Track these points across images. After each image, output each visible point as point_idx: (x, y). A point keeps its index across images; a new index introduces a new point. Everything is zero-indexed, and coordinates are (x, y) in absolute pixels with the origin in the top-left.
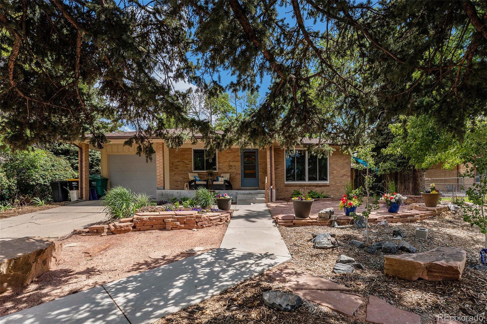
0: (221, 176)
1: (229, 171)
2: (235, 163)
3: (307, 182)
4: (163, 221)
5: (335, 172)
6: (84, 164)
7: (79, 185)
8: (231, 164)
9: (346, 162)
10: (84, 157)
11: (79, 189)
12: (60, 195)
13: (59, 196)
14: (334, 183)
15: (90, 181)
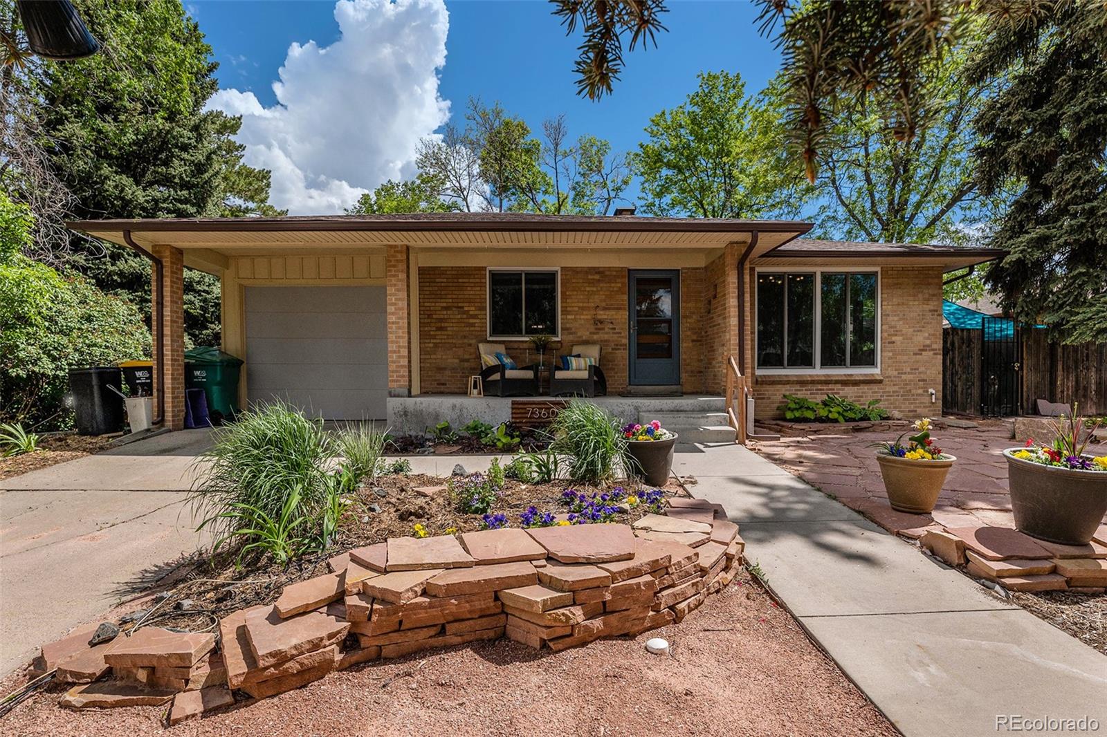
0: (574, 353)
1: (595, 337)
2: (613, 312)
3: (818, 371)
4: (497, 598)
5: (898, 339)
6: (167, 312)
7: (155, 381)
8: (602, 315)
9: (932, 307)
10: (167, 291)
11: (155, 393)
12: (98, 411)
13: (93, 417)
14: (895, 373)
15: (189, 369)
